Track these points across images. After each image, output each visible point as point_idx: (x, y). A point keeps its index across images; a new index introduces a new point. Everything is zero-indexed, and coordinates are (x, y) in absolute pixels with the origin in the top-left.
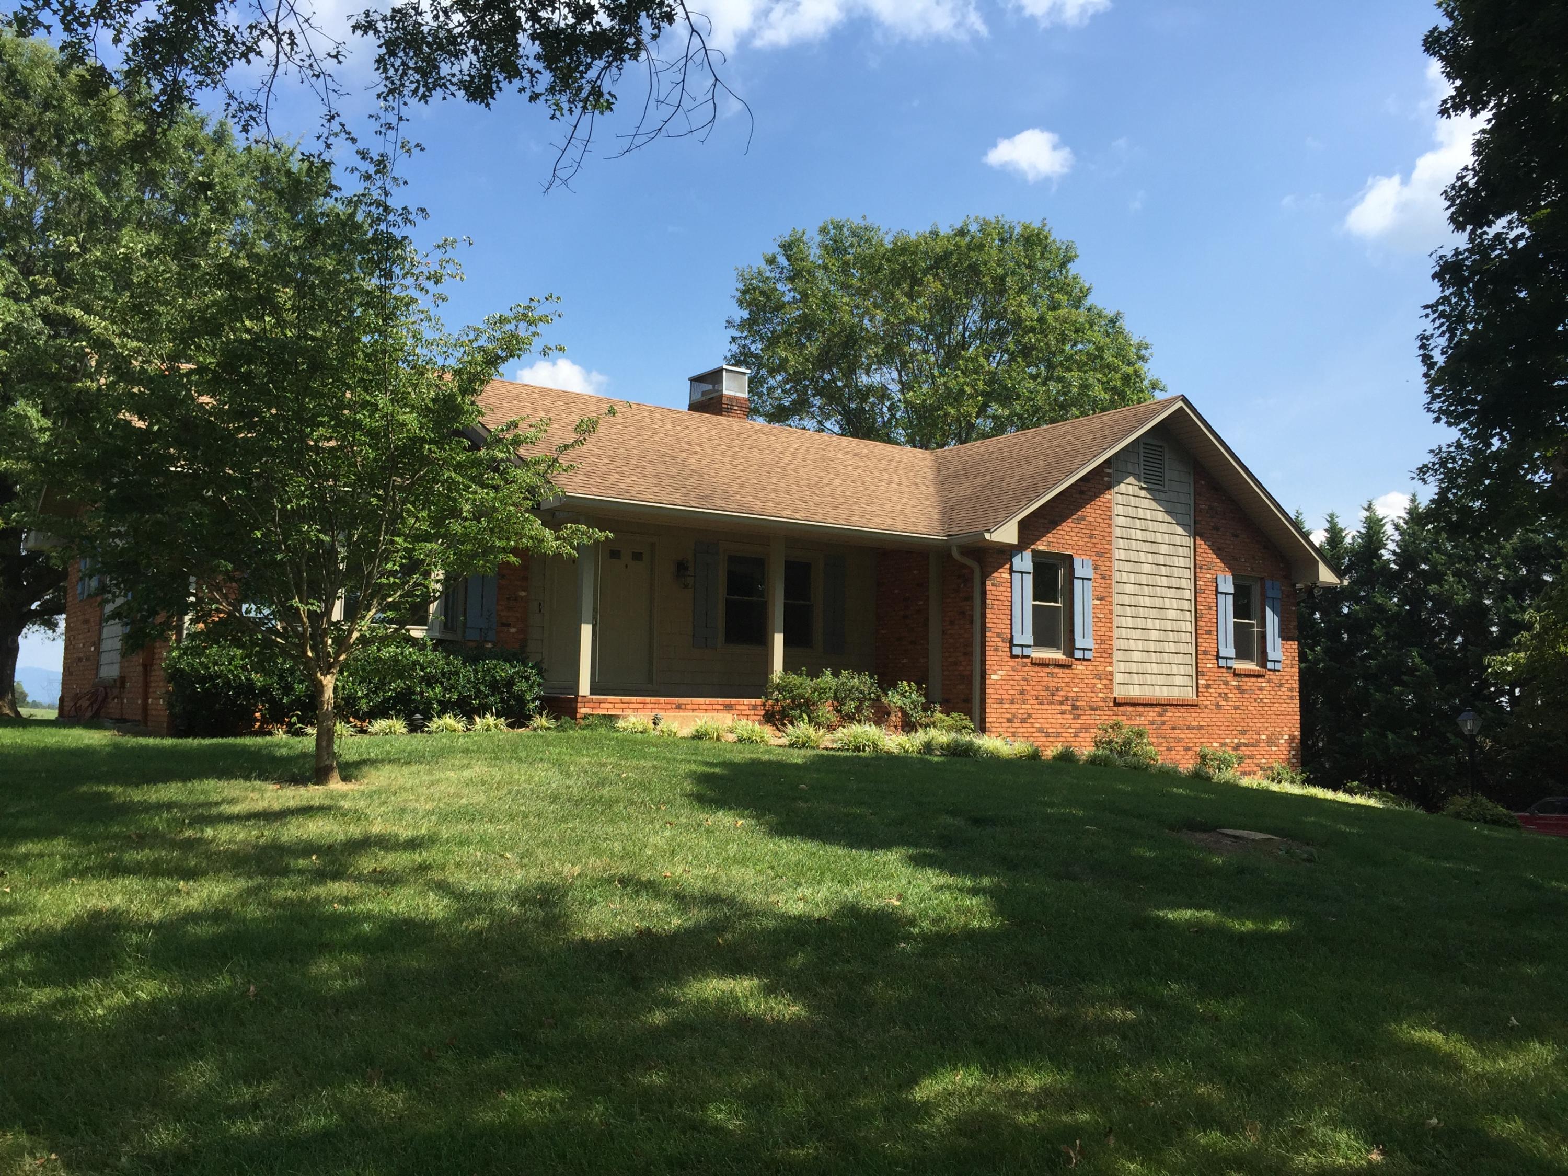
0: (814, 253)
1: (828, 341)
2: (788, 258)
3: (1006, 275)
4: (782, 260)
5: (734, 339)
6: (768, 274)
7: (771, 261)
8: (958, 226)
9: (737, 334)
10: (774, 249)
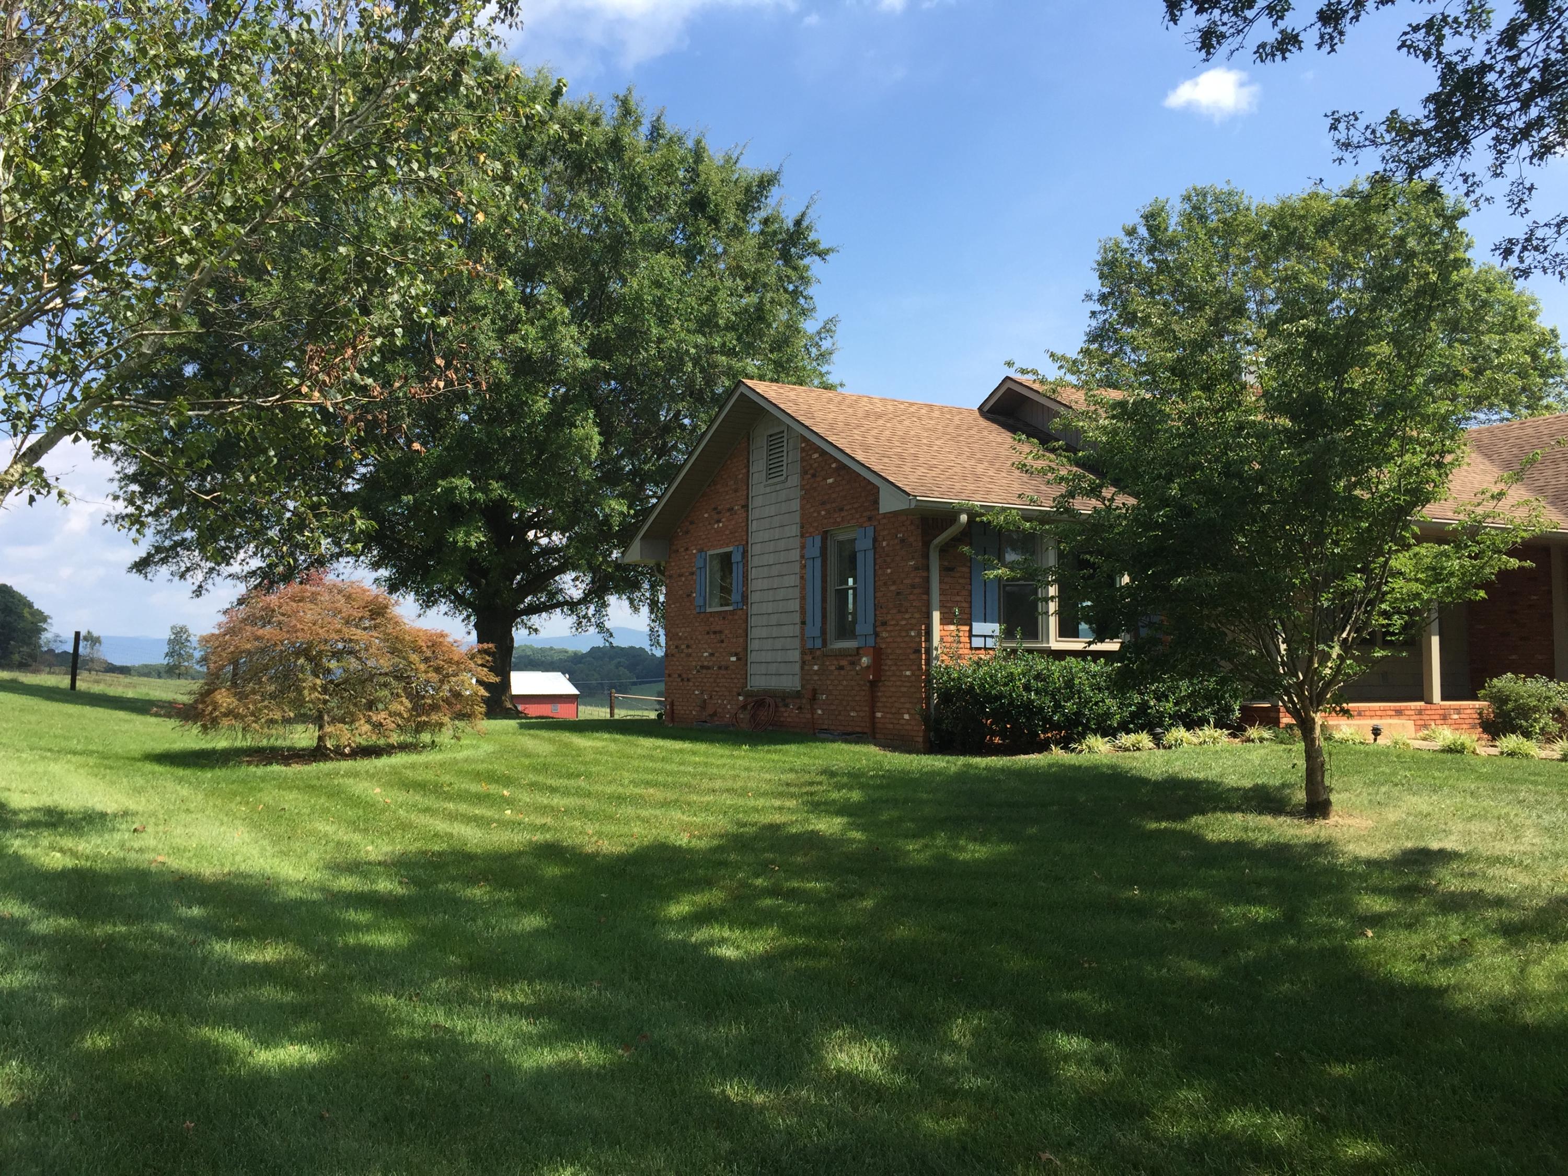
0: (1173, 224)
1: (1217, 313)
2: (1149, 228)
3: (1407, 235)
4: (1143, 231)
5: (1093, 314)
6: (1125, 245)
7: (1131, 232)
8: (1346, 187)
9: (1097, 307)
10: (1134, 219)
